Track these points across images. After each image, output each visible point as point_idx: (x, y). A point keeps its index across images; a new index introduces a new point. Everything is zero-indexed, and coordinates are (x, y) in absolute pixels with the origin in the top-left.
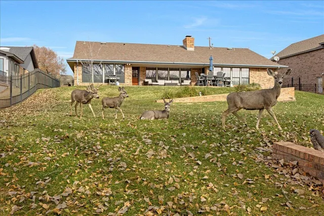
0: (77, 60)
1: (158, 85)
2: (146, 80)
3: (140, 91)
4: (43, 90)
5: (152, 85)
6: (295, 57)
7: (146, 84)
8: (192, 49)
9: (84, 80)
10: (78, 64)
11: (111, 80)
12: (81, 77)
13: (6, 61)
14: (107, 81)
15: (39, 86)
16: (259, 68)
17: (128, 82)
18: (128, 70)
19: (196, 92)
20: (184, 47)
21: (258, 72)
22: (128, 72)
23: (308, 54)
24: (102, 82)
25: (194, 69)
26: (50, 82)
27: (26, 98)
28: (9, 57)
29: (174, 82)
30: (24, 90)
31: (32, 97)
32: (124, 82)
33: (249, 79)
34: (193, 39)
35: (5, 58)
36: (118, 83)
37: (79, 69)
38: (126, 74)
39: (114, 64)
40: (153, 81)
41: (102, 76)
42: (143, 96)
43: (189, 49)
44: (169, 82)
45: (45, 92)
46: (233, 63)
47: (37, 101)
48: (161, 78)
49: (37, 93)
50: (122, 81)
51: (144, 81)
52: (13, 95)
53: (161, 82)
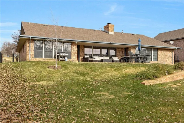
0: (31, 36)
2: (85, 56)
7: (85, 59)
8: (113, 33)
9: (35, 56)
10: (31, 40)
11: (60, 56)
12: (33, 52)
16: (163, 49)
18: (74, 48)
20: (106, 32)
24: (52, 58)
32: (71, 58)
36: (66, 59)
37: (31, 46)
38: (72, 51)
43: (110, 33)
50: (69, 57)
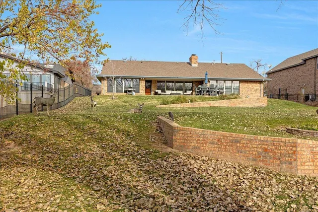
0: (104, 75)
1: (165, 95)
2: (157, 91)
3: (148, 99)
4: (79, 98)
5: (160, 94)
6: (285, 71)
7: (156, 93)
8: (196, 65)
9: (108, 91)
10: (104, 79)
11: (129, 91)
12: (106, 88)
13: (53, 76)
14: (126, 92)
15: (75, 95)
17: (142, 92)
19: (186, 100)
20: (190, 64)
21: (246, 84)
22: (143, 84)
23: (294, 68)
24: (122, 92)
25: (196, 82)
26: (83, 92)
27: (67, 104)
28: (55, 74)
29: (179, 92)
30: (66, 98)
31: (71, 103)
32: (139, 92)
33: (239, 89)
34: (197, 57)
35: (52, 74)
37: (105, 83)
38: (140, 86)
39: (132, 78)
40: (162, 92)
41: (122, 88)
42: (149, 103)
43: (193, 65)
44: (175, 92)
45: (80, 100)
46: (226, 77)
47: (74, 106)
48: (168, 89)
49: (74, 100)
51: (155, 92)
52: (59, 101)
53: (168, 92)
